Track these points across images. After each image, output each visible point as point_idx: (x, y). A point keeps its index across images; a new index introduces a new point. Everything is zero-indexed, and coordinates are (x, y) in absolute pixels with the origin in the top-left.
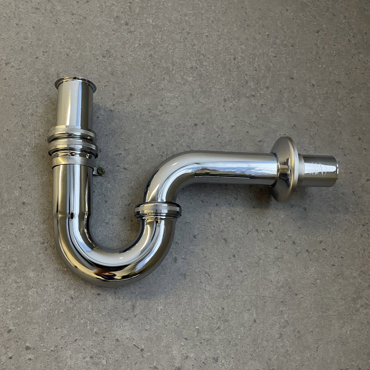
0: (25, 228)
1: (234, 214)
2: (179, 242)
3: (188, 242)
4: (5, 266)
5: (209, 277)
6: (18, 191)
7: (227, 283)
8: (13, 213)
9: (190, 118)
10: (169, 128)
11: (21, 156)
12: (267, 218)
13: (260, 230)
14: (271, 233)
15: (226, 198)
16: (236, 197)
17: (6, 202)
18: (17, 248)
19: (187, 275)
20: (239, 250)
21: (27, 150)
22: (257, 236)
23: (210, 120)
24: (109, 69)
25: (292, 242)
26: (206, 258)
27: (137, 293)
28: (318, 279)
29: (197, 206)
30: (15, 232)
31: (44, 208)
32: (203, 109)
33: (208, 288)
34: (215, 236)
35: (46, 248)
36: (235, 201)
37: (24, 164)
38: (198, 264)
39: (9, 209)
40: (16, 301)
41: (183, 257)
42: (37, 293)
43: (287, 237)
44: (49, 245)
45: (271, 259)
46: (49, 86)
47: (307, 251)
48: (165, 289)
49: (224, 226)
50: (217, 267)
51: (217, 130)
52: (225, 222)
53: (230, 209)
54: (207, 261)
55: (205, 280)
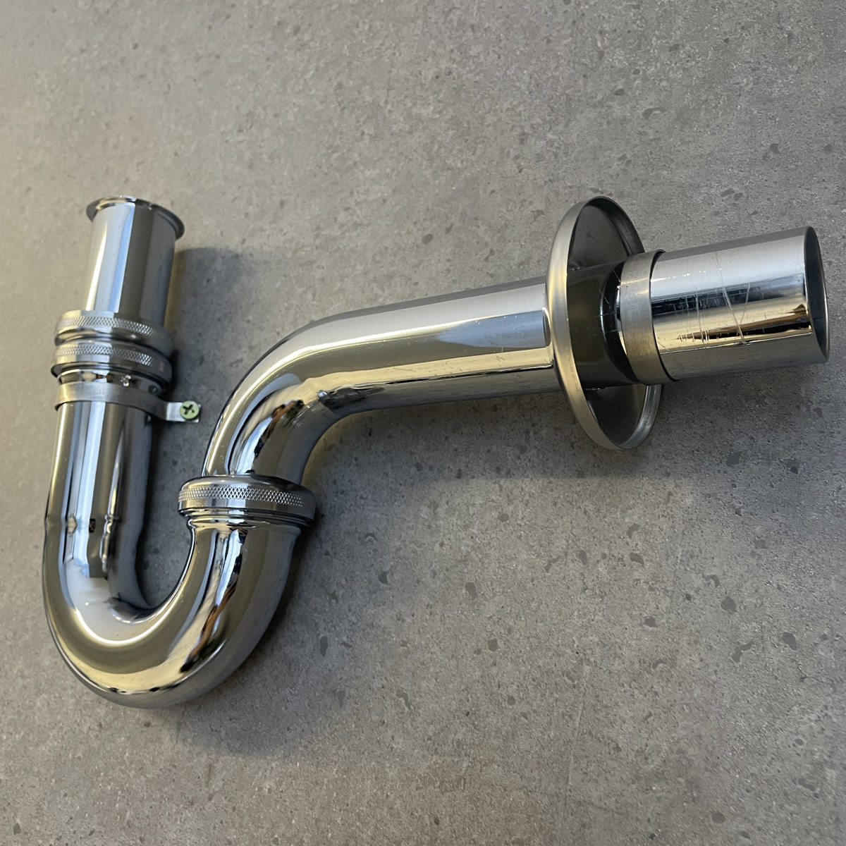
1: (510, 502)
2: (341, 592)
3: (362, 594)
5: (407, 709)
7: (459, 736)
9: (415, 223)
12: (623, 511)
13: (594, 554)
14: (636, 564)
15: (489, 451)
16: (523, 443)
19: (347, 695)
20: (511, 624)
22: (582, 574)
23: (469, 213)
25: (718, 602)
26: (406, 646)
27: (223, 734)
28: (833, 766)
29: (401, 482)
32: (453, 186)
33: (399, 744)
34: (441, 576)
36: (519, 458)
38: (382, 663)
41: (345, 639)
42: (48, 705)
43: (698, 582)
45: (627, 663)
47: (788, 639)
48: (287, 734)
49: (471, 544)
50: (436, 679)
51: (487, 239)
52: (476, 527)
53: (497, 485)
54: (409, 656)
55: (396, 718)
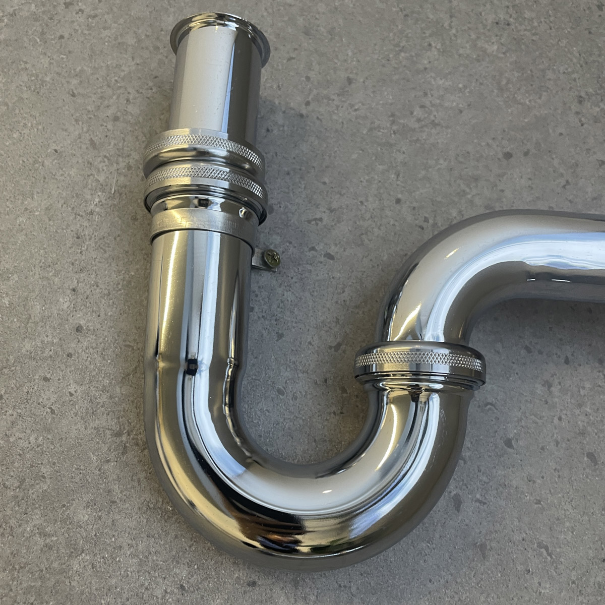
0: (76, 392)
3: (490, 456)
4: (19, 487)
5: (549, 558)
6: (67, 298)
8: (51, 353)
9: (494, 139)
10: (441, 161)
11: (81, 213)
15: (590, 345)
17: (36, 323)
18: (52, 443)
19: (488, 547)
21: (97, 200)
23: (542, 145)
24: (300, 21)
26: (540, 504)
27: (354, 589)
29: (514, 361)
30: (52, 400)
31: (128, 343)
32: (525, 118)
33: (547, 589)
34: (564, 445)
35: (125, 447)
37: (87, 233)
38: (519, 519)
39: (42, 342)
40: (39, 583)
41: (478, 496)
42: (93, 568)
44: (133, 439)
46: (159, 57)
48: (429, 585)
49: (586, 420)
50: (572, 532)
51: (562, 171)
52: (589, 407)
53: (601, 374)
54: (544, 513)
55: (540, 566)
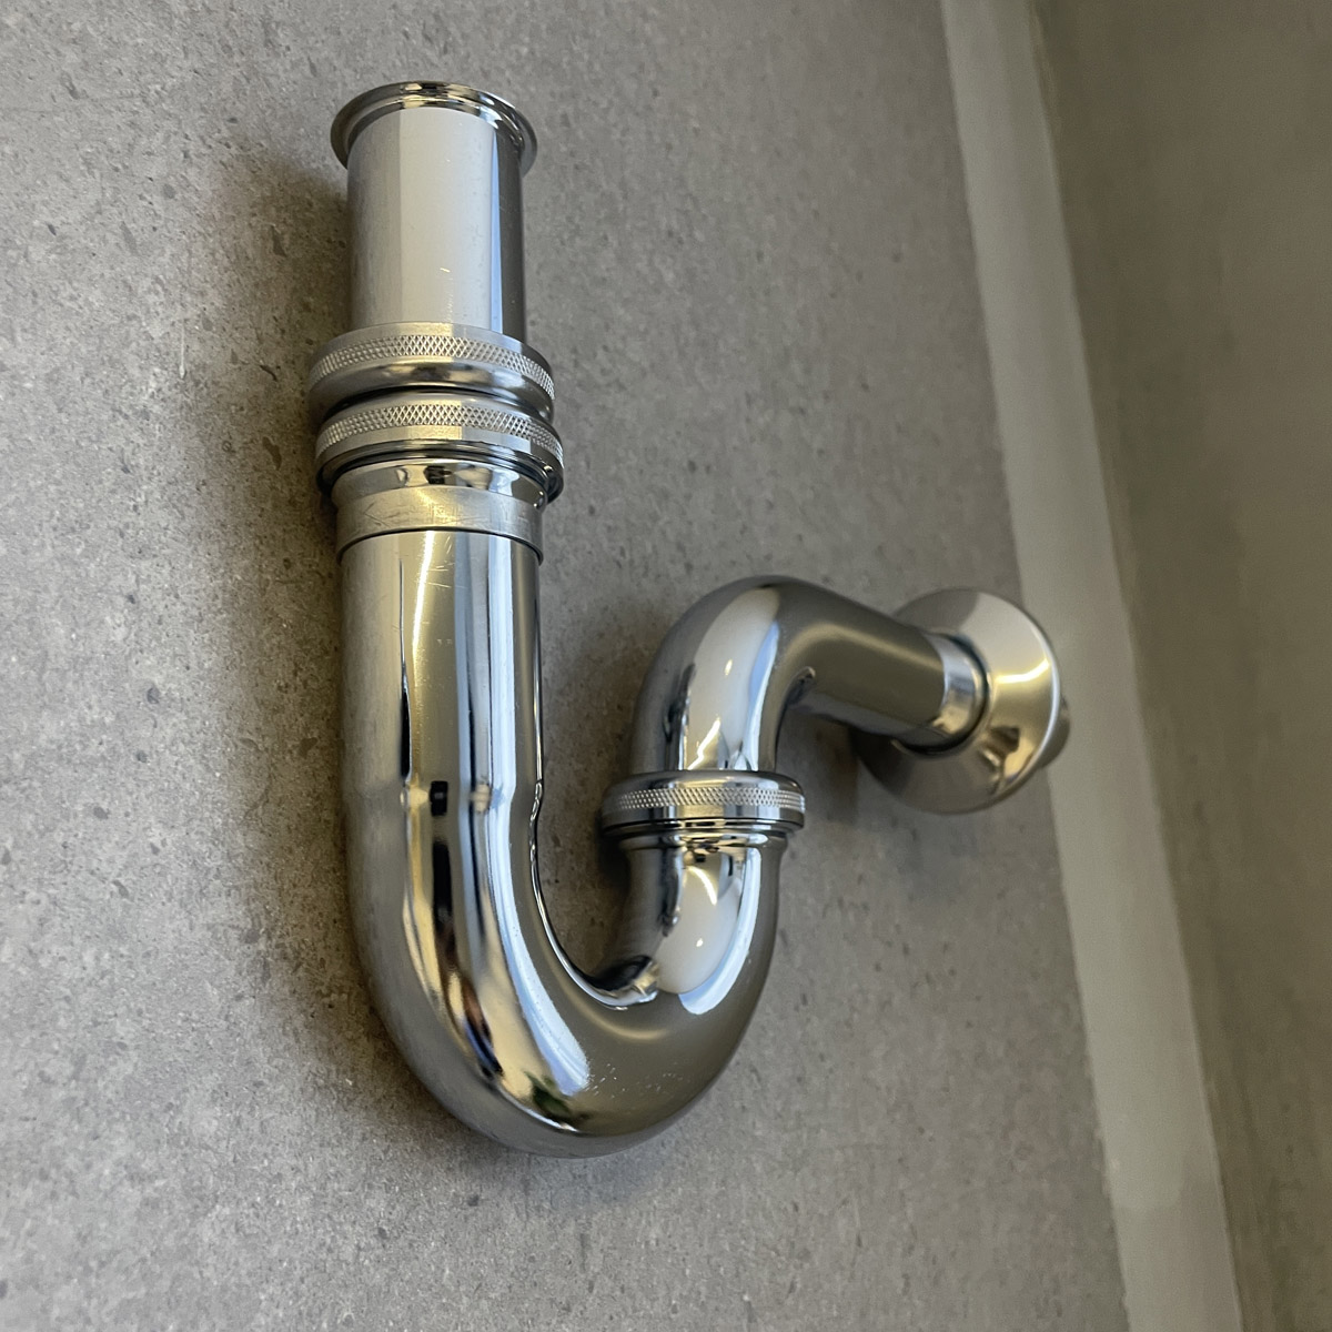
0: (164, 843)
4: (75, 1077)
5: (759, 1086)
6: (120, 618)
7: (798, 1106)
8: (103, 749)
9: (678, 433)
11: (124, 410)
12: (855, 860)
13: (845, 902)
17: (62, 674)
18: (131, 965)
20: (812, 975)
21: (153, 385)
22: (842, 922)
23: (721, 460)
25: (902, 948)
27: (590, 1179)
30: (119, 863)
31: (247, 736)
32: (704, 410)
35: (266, 965)
37: (141, 461)
39: (81, 720)
43: (893, 931)
44: (277, 946)
